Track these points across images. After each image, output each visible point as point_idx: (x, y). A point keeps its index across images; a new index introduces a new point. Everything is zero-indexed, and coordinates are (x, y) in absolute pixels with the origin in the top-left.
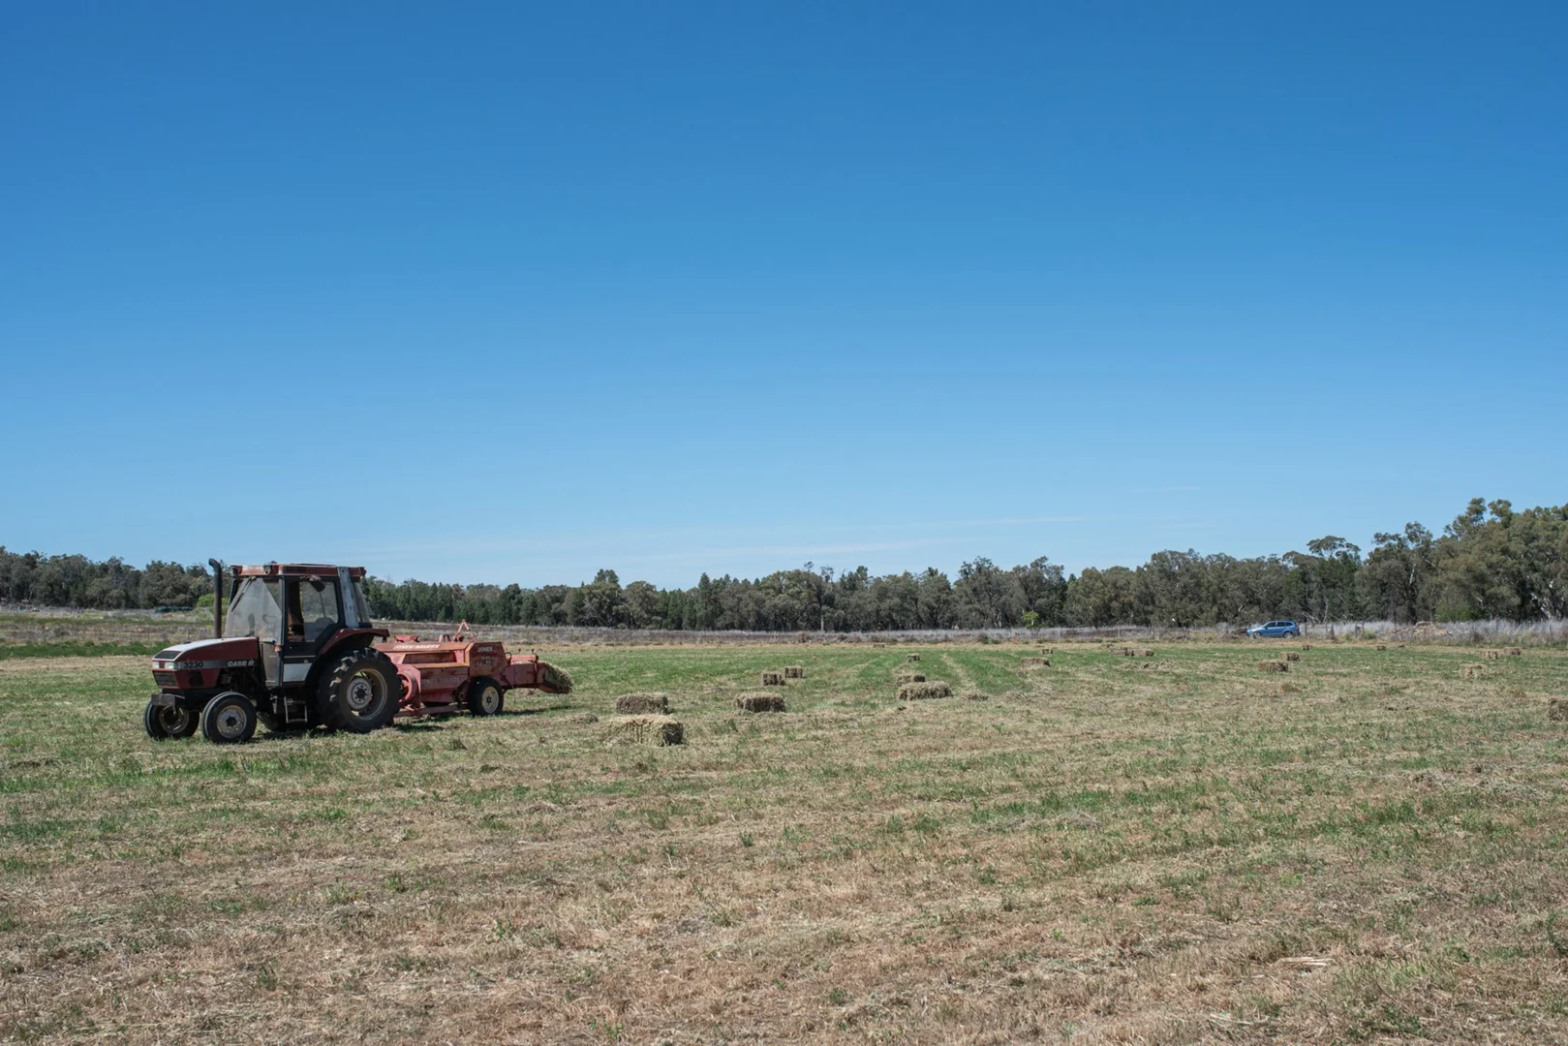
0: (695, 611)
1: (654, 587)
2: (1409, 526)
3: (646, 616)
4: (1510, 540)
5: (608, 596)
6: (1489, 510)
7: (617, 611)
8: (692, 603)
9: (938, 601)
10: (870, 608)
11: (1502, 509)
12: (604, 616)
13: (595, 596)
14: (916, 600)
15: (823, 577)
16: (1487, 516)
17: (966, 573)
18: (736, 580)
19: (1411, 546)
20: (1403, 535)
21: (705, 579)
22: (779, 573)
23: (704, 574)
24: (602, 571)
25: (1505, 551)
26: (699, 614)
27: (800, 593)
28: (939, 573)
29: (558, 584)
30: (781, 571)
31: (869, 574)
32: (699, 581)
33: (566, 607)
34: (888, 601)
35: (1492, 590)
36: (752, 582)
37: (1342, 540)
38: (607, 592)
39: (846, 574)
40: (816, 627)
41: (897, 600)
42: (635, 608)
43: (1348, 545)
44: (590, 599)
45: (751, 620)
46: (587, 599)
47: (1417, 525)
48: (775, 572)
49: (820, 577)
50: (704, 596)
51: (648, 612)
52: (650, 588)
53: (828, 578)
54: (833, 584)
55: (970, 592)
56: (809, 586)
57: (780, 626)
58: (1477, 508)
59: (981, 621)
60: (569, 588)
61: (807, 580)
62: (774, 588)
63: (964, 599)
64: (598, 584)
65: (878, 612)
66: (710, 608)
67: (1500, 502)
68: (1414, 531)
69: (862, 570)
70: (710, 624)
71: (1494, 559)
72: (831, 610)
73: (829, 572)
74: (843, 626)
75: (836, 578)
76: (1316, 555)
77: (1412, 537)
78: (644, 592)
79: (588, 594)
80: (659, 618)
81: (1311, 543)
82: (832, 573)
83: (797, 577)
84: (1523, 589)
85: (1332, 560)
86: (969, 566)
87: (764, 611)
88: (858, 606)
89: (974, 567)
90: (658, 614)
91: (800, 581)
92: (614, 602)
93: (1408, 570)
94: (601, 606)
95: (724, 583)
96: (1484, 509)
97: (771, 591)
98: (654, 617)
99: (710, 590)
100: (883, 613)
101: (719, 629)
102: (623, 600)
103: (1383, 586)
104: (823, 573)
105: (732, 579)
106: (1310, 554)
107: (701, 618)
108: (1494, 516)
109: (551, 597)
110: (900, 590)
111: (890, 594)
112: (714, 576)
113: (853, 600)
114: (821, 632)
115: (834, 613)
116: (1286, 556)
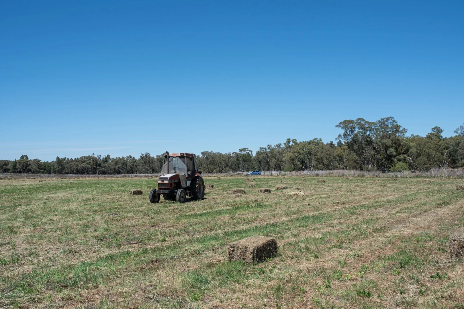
0: (55, 168)
1: (41, 161)
2: (268, 145)
3: (38, 170)
4: (299, 149)
5: (26, 164)
6: (292, 142)
7: (29, 168)
8: (54, 166)
9: (133, 165)
10: (113, 167)
11: (295, 141)
12: (24, 170)
13: (21, 164)
14: (126, 165)
15: (98, 158)
16: (291, 143)
17: (142, 157)
18: (68, 159)
19: (268, 150)
20: (267, 148)
21: (58, 158)
22: (83, 157)
23: (58, 157)
24: (23, 155)
25: (299, 152)
26: (56, 169)
27: (90, 163)
28: (133, 157)
29: (6, 160)
30: (84, 156)
31: (111, 157)
32: (56, 159)
33: (9, 167)
34: (118, 165)
35: (296, 163)
36: (74, 159)
37: (248, 149)
38: (25, 162)
39: (104, 157)
40: (95, 173)
41: (121, 165)
42: (34, 167)
43: (249, 150)
44: (19, 165)
45: (75, 171)
46: (18, 164)
47: (270, 145)
48: (82, 156)
49: (97, 158)
50: (58, 163)
51: (39, 168)
52: (39, 161)
53: (99, 158)
54: (101, 160)
55: (143, 163)
56: (93, 161)
57: (82, 173)
58: (288, 141)
59: (146, 171)
60: (10, 161)
61: (93, 159)
62: (82, 161)
63: (142, 165)
64: (22, 160)
65: (115, 168)
66: (60, 167)
67: (294, 139)
68: (269, 147)
69: (108, 156)
70: (60, 172)
71: (296, 154)
72: (100, 168)
73: (100, 156)
74: (104, 173)
75: (101, 158)
76: (241, 153)
77: (269, 148)
78: (37, 162)
79: (19, 163)
80: (43, 171)
81: (240, 149)
82: (101, 157)
83: (89, 158)
84: (303, 162)
85: (245, 154)
86: (143, 155)
87: (78, 168)
88: (109, 167)
89: (145, 155)
90: (42, 169)
91: (90, 159)
92: (27, 166)
93: (268, 157)
94: (23, 166)
95: (64, 160)
96: (290, 141)
97: (81, 162)
98: (41, 170)
99: (60, 161)
100: (117, 169)
101: (63, 174)
102: (30, 165)
103: (260, 162)
104: (98, 157)
105: (67, 158)
106: (239, 152)
107: (57, 170)
108: (293, 143)
109: (3, 164)
110: (122, 162)
111: (118, 163)
112: (61, 157)
113: (107, 165)
114: (97, 175)
115: (101, 169)
116: (233, 153)
